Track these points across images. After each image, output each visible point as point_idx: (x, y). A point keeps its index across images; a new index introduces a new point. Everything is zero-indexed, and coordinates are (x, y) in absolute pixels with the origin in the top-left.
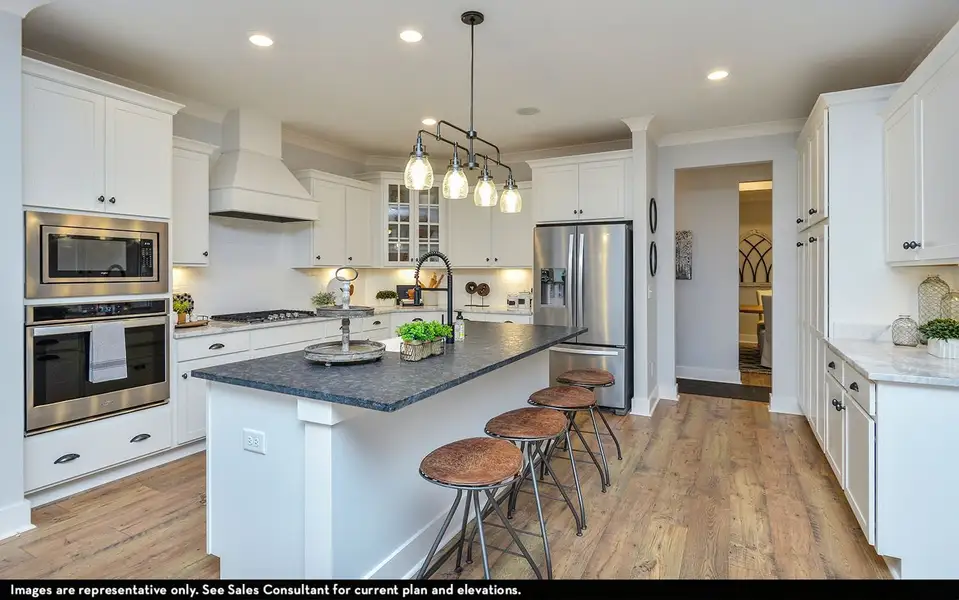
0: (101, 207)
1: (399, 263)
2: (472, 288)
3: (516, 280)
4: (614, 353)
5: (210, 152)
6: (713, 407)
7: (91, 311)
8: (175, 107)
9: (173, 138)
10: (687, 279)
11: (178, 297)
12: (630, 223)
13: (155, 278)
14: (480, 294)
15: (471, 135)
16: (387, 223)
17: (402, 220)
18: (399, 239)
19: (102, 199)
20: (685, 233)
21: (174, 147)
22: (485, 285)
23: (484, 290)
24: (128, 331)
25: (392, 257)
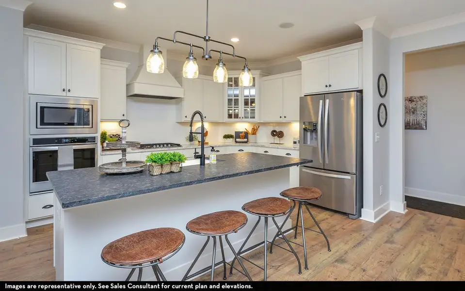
0: (64, 94)
1: (233, 120)
2: (275, 133)
3: (295, 129)
4: (348, 177)
5: (127, 66)
6: (432, 222)
7: (59, 141)
8: (101, 45)
9: (101, 60)
10: (423, 129)
11: (113, 135)
12: (361, 92)
13: (90, 126)
14: (279, 137)
15: (207, 38)
16: (227, 98)
17: (234, 97)
18: (233, 106)
19: (64, 90)
20: (421, 97)
21: (101, 64)
22: (281, 132)
23: (279, 134)
24: (75, 150)
25: (230, 116)
